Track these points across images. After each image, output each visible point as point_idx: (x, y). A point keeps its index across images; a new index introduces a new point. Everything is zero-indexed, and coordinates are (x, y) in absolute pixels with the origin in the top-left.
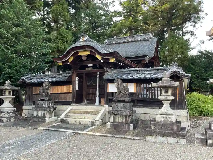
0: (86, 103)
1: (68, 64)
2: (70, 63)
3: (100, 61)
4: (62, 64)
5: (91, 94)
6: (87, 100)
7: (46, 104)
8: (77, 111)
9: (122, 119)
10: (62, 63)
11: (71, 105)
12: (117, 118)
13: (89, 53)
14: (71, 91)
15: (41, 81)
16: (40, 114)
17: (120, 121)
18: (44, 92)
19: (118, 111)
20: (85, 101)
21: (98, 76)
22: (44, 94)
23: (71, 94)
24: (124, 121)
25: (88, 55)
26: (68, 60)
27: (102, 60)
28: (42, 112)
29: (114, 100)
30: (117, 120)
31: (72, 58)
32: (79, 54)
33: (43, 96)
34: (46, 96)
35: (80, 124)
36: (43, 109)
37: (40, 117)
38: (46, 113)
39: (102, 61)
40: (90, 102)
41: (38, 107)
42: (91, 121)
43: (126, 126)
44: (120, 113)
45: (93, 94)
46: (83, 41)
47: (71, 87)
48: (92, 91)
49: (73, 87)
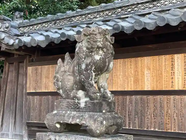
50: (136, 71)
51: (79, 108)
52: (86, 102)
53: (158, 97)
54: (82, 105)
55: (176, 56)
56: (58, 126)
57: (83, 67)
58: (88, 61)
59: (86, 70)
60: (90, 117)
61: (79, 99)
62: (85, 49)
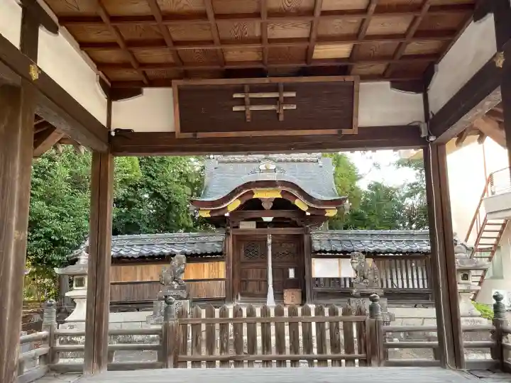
0: (240, 302)
1: (227, 215)
2: (232, 213)
3: (304, 212)
4: (209, 215)
5: (251, 281)
6: (242, 295)
10: (210, 213)
13: (280, 196)
14: (223, 275)
15: (161, 252)
20: (237, 298)
21: (269, 241)
22: (174, 282)
23: (223, 282)
25: (276, 199)
26: (226, 207)
27: (308, 211)
29: (354, 294)
31: (238, 203)
32: (255, 197)
39: (308, 214)
40: (249, 299)
45: (257, 281)
46: (268, 170)
47: (222, 265)
48: (253, 274)
49: (227, 265)
51: (174, 289)
59: (177, 273)
60: (181, 292)
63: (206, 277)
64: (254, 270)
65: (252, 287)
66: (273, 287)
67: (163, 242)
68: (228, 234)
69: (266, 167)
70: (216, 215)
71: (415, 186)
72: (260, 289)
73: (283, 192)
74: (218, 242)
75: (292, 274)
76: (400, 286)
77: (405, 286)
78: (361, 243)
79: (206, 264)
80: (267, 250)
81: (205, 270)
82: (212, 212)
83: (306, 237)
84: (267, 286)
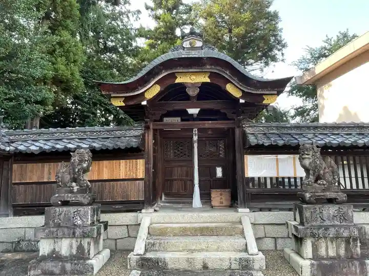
0: (164, 202)
1: (144, 103)
2: (149, 101)
3: (237, 100)
5: (175, 180)
6: (166, 195)
7: (84, 216)
8: (173, 229)
9: (338, 247)
10: (124, 101)
11: (143, 211)
12: (324, 245)
13: (208, 80)
14: (141, 174)
15: (66, 147)
16: (65, 247)
17: (332, 253)
18: (74, 180)
19: (327, 228)
20: (161, 197)
21: (195, 138)
22: (74, 184)
23: (142, 182)
24: (342, 252)
25: (204, 84)
26: (143, 94)
27: (242, 97)
28: (74, 241)
30: (322, 252)
31: (157, 89)
32: (178, 81)
33: (72, 192)
34: (83, 190)
35: (205, 267)
36: (78, 232)
37: (66, 257)
38: (89, 244)
39: (242, 101)
40: (173, 199)
41: (58, 226)
42: (240, 259)
43: (356, 267)
44: (332, 232)
45: (181, 180)
46: (193, 48)
47: (141, 163)
48: (178, 172)
49: (147, 163)
50: (99, 168)
51: (73, 192)
52: (77, 189)
53: (112, 183)
54: (75, 190)
55: (122, 161)
56: (59, 202)
57: (77, 170)
58: (79, 167)
59: (78, 172)
60: (81, 197)
61: (73, 187)
62: (77, 161)
63: (122, 176)
64: (179, 169)
65: (176, 186)
66: (200, 187)
67: (74, 137)
68: (147, 128)
69: (190, 44)
70: (131, 103)
71: (299, 110)
72: (185, 189)
73: (212, 75)
74: (136, 137)
75: (219, 172)
76: (348, 187)
77: (354, 187)
78: (304, 137)
79: (123, 162)
80: (192, 147)
81: (122, 169)
82: (126, 99)
83: (237, 131)
84: (193, 185)
